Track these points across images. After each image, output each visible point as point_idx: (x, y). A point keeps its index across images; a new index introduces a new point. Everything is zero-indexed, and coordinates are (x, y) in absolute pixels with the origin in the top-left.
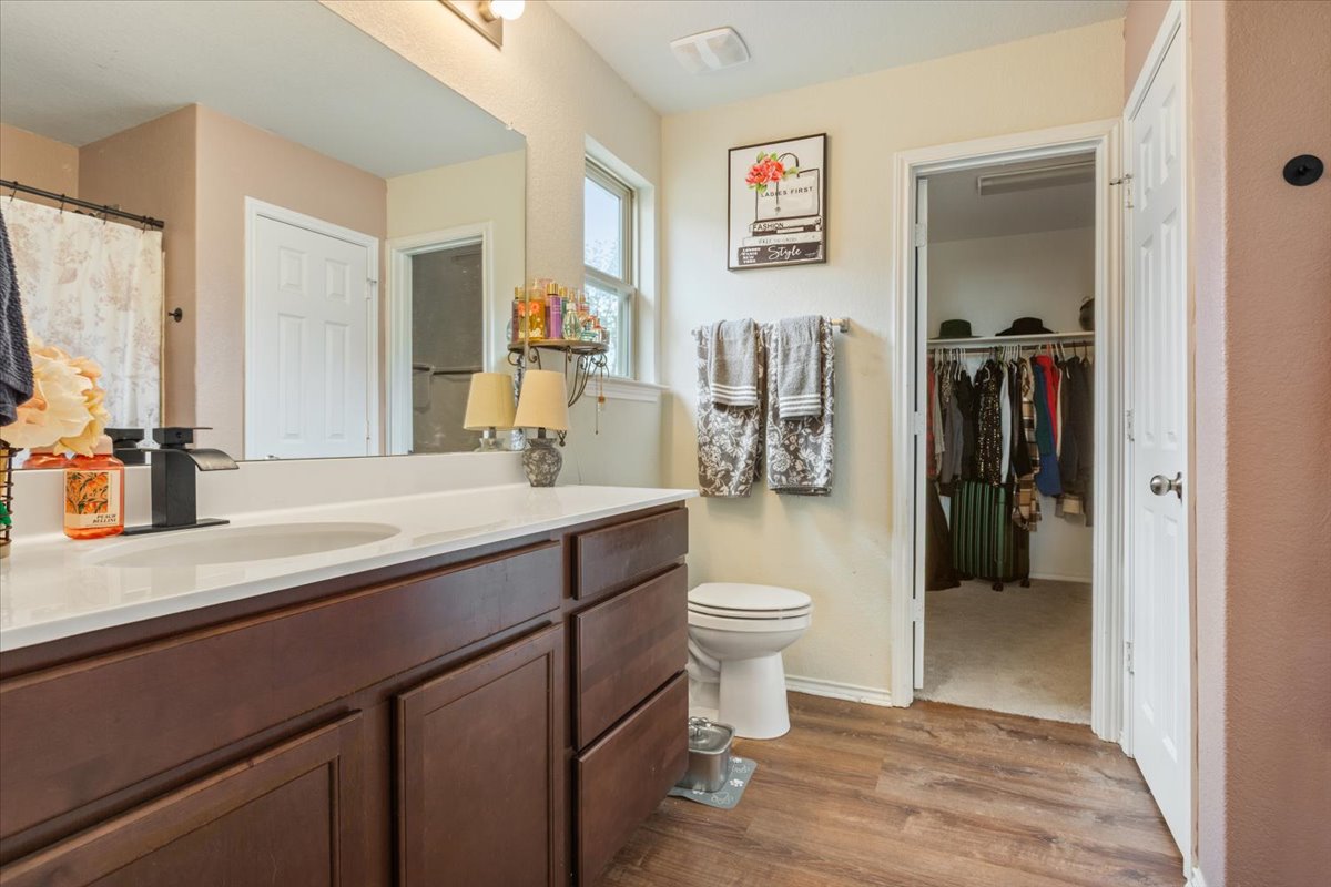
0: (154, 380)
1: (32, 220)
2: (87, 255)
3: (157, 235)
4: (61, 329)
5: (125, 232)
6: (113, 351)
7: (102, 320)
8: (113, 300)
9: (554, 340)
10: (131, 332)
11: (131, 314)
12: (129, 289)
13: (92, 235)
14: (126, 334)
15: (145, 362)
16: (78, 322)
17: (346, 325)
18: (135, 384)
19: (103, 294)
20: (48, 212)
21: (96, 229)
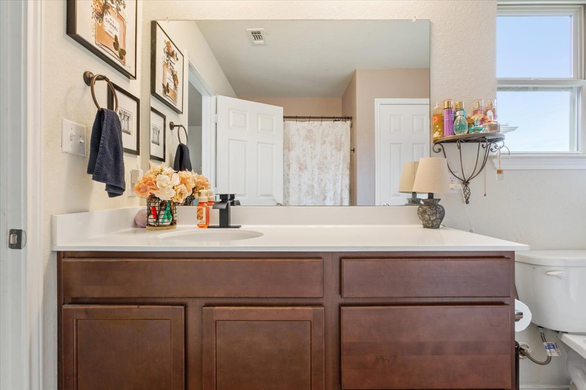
0: (347, 175)
1: (314, 127)
2: (328, 134)
3: (349, 122)
4: (321, 160)
5: (340, 123)
6: (336, 166)
7: (333, 155)
8: (336, 148)
9: (449, 137)
10: (342, 158)
11: (342, 152)
12: (341, 143)
13: (330, 127)
14: (340, 159)
15: (345, 169)
16: (326, 157)
17: (424, 144)
18: (342, 177)
19: (333, 147)
20: (318, 123)
21: (331, 125)
